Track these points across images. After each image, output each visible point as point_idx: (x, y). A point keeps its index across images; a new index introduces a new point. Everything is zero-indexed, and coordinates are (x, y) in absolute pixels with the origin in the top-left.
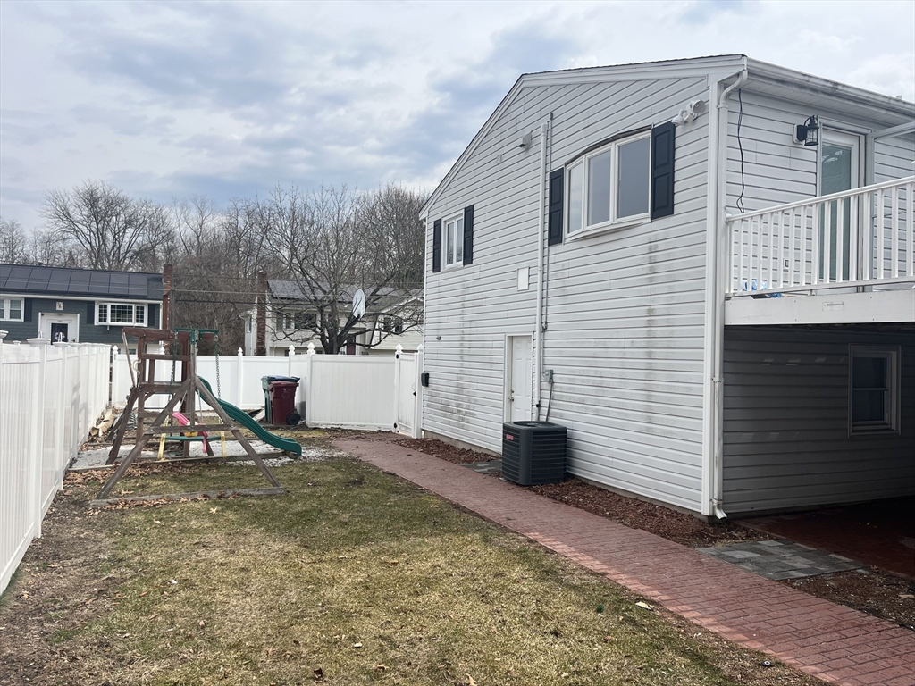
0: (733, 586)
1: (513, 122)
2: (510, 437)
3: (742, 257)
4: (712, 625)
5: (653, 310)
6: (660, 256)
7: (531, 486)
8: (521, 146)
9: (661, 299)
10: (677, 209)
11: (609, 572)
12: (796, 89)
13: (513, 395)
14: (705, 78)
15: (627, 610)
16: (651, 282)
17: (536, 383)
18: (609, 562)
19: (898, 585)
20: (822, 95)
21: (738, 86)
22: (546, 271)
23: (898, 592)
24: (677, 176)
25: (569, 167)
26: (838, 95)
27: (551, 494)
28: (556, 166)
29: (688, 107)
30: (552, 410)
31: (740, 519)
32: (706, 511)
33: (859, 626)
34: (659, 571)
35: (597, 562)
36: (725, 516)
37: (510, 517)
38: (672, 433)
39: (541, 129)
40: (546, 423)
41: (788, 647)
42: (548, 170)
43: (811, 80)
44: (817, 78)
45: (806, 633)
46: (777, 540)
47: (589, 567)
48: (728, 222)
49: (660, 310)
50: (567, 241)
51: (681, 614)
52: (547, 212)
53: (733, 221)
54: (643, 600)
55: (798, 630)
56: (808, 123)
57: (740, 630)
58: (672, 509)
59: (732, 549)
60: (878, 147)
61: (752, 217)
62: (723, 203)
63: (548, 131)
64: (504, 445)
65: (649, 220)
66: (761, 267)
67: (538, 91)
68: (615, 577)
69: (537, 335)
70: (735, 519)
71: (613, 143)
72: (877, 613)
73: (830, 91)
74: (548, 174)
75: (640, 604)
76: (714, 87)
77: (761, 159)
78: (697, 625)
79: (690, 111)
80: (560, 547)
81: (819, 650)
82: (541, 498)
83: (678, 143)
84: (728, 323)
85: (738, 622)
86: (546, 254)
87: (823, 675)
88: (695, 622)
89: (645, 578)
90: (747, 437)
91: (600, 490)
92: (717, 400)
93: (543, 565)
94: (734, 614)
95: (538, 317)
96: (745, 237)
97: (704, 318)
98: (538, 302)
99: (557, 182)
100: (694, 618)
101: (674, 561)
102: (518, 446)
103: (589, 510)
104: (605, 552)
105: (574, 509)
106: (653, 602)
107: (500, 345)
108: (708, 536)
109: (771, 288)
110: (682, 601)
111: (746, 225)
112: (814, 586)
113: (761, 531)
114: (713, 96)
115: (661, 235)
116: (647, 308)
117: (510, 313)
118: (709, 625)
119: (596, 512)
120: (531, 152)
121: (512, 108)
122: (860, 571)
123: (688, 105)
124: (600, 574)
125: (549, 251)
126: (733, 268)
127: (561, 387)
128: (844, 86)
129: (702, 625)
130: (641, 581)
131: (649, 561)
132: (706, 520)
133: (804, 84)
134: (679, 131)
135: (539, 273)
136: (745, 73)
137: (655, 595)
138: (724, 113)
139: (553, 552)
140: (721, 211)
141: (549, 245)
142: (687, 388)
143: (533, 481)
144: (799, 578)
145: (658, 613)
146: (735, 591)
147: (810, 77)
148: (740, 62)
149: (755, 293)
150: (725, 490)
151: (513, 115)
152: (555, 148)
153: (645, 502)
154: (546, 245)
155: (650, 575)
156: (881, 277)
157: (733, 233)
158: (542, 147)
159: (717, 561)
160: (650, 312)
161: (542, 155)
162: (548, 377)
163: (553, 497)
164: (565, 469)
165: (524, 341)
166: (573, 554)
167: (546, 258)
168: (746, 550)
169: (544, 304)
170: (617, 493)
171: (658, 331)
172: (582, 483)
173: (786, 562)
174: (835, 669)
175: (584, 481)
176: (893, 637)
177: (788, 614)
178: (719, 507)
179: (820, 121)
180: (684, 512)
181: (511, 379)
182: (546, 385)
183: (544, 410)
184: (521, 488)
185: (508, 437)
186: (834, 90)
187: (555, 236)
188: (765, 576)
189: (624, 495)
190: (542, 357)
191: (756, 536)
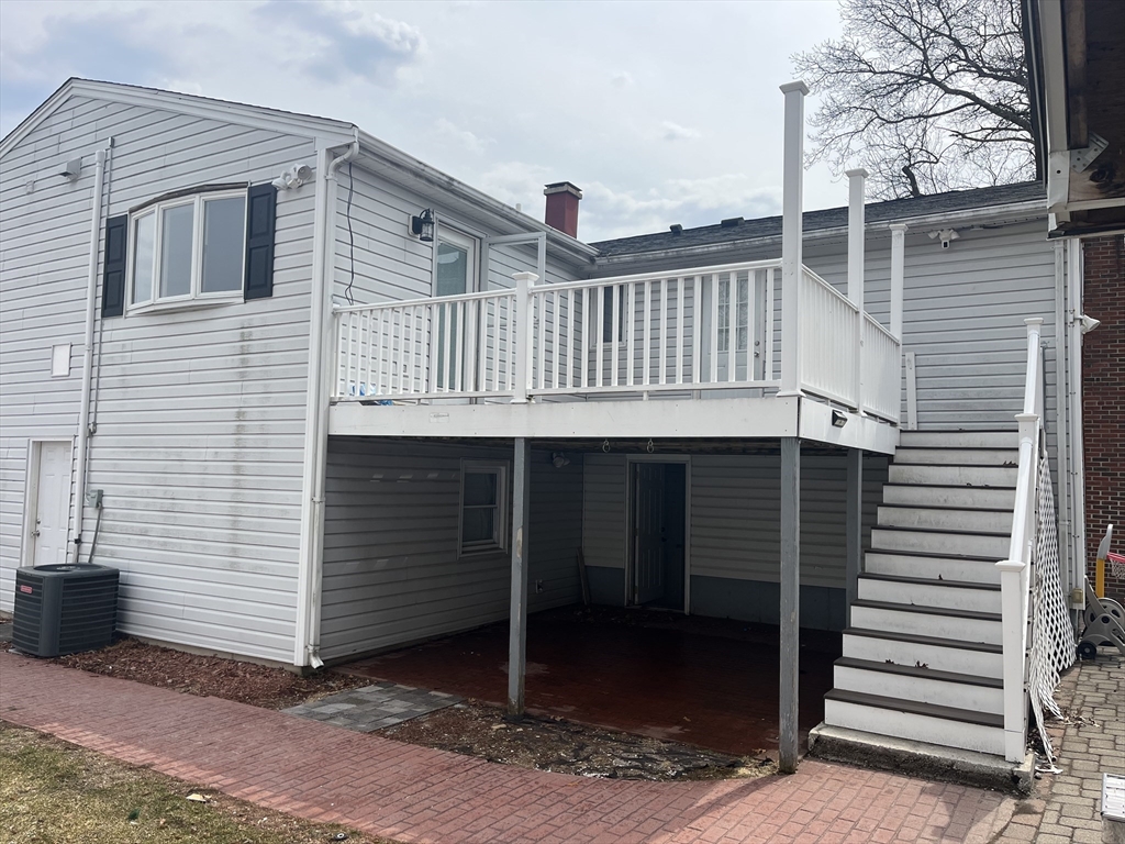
0: (317, 749)
1: (55, 140)
2: (27, 589)
3: (350, 356)
4: (284, 803)
5: (244, 413)
6: (255, 346)
7: (59, 657)
8: (65, 174)
9: (254, 400)
10: (277, 290)
11: (156, 761)
12: (411, 176)
13: (39, 528)
14: (312, 141)
15: (174, 808)
16: (243, 378)
17: (76, 510)
18: (159, 749)
19: (492, 716)
20: (438, 189)
21: (349, 158)
22: (96, 352)
23: (491, 723)
24: (278, 251)
25: (136, 215)
26: (453, 192)
27: (88, 665)
28: (117, 210)
29: (291, 171)
30: (98, 547)
31: (339, 665)
32: (299, 661)
33: (448, 769)
34: (227, 748)
35: (142, 751)
36: (322, 664)
37: (16, 706)
38: (261, 567)
39: (96, 157)
40: (90, 565)
41: (368, 810)
42: (104, 214)
43: (426, 169)
44: (433, 169)
45: (390, 789)
46: (377, 684)
47: (128, 760)
48: (336, 314)
49: (253, 413)
50: (130, 314)
51: (246, 799)
52: (102, 271)
53: (341, 313)
54: (196, 792)
55: (382, 787)
56: (423, 216)
57: (316, 802)
58: (259, 663)
59: (325, 702)
60: (492, 254)
61: (361, 311)
62: (330, 291)
63: (106, 161)
64: (16, 602)
65: (242, 300)
66: (370, 368)
67: (93, 105)
68: (165, 767)
69: (80, 441)
70: (334, 666)
71: (197, 196)
72: (467, 751)
73: (446, 185)
74: (104, 220)
75: (194, 797)
76: (322, 155)
77: (375, 246)
78: (264, 808)
79: (295, 176)
80: (88, 739)
81: (401, 807)
82: (71, 672)
83: (280, 210)
84: (332, 433)
85: (316, 793)
86: (98, 328)
87: (401, 835)
88: (263, 804)
89: (207, 760)
90: (352, 567)
91: (165, 650)
92: (316, 525)
93: (57, 769)
94: (312, 784)
95: (82, 416)
96: (353, 333)
97: (304, 425)
98: (83, 395)
99: (116, 234)
100: (263, 799)
101: (249, 730)
102: (39, 601)
103: (143, 681)
104: (155, 735)
105: (121, 682)
106: (212, 791)
107: (20, 455)
108: (299, 691)
109: (380, 393)
110: (250, 781)
111: (355, 319)
112: (410, 732)
113: (361, 676)
114: (320, 163)
115: (257, 319)
116: (237, 410)
117: (39, 408)
118: (280, 804)
119: (153, 682)
120: (79, 185)
121: (54, 120)
122: (458, 706)
123: (292, 168)
124: (144, 767)
125: (102, 325)
126: (340, 368)
127: (114, 514)
128: (459, 183)
129: (271, 807)
130: (199, 766)
131: (217, 737)
132: (299, 672)
133: (419, 172)
134: (281, 196)
135: (86, 354)
136: (356, 146)
137: (216, 781)
138: (333, 187)
139: (76, 747)
140: (328, 300)
141: (103, 316)
142: (282, 510)
143: (61, 650)
144: (394, 725)
145: (216, 804)
146: (319, 754)
147: (425, 166)
148: (350, 132)
149: (363, 398)
150: (323, 634)
151: (56, 129)
152: (115, 186)
153: (225, 660)
154: (99, 316)
155: (214, 755)
156: (496, 388)
157: (341, 327)
158: (96, 181)
159: (303, 721)
160: (240, 416)
161: (96, 192)
162: (95, 501)
163: (91, 670)
164: (114, 628)
165: (60, 450)
166: (107, 746)
167: (98, 334)
168: (341, 702)
169: (93, 398)
170: (189, 652)
171: (250, 439)
172: (140, 644)
173: (382, 708)
174: (415, 825)
175: (142, 641)
176: (480, 775)
177: (375, 770)
178: (315, 654)
179: (435, 217)
180: (274, 666)
181: (36, 504)
182: (91, 512)
183: (87, 547)
184: (41, 662)
185: (24, 588)
186: (449, 185)
187: (112, 303)
188: (356, 729)
189: (197, 653)
190: (86, 471)
191: (355, 683)
